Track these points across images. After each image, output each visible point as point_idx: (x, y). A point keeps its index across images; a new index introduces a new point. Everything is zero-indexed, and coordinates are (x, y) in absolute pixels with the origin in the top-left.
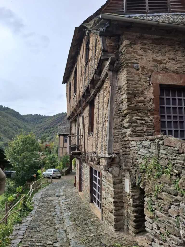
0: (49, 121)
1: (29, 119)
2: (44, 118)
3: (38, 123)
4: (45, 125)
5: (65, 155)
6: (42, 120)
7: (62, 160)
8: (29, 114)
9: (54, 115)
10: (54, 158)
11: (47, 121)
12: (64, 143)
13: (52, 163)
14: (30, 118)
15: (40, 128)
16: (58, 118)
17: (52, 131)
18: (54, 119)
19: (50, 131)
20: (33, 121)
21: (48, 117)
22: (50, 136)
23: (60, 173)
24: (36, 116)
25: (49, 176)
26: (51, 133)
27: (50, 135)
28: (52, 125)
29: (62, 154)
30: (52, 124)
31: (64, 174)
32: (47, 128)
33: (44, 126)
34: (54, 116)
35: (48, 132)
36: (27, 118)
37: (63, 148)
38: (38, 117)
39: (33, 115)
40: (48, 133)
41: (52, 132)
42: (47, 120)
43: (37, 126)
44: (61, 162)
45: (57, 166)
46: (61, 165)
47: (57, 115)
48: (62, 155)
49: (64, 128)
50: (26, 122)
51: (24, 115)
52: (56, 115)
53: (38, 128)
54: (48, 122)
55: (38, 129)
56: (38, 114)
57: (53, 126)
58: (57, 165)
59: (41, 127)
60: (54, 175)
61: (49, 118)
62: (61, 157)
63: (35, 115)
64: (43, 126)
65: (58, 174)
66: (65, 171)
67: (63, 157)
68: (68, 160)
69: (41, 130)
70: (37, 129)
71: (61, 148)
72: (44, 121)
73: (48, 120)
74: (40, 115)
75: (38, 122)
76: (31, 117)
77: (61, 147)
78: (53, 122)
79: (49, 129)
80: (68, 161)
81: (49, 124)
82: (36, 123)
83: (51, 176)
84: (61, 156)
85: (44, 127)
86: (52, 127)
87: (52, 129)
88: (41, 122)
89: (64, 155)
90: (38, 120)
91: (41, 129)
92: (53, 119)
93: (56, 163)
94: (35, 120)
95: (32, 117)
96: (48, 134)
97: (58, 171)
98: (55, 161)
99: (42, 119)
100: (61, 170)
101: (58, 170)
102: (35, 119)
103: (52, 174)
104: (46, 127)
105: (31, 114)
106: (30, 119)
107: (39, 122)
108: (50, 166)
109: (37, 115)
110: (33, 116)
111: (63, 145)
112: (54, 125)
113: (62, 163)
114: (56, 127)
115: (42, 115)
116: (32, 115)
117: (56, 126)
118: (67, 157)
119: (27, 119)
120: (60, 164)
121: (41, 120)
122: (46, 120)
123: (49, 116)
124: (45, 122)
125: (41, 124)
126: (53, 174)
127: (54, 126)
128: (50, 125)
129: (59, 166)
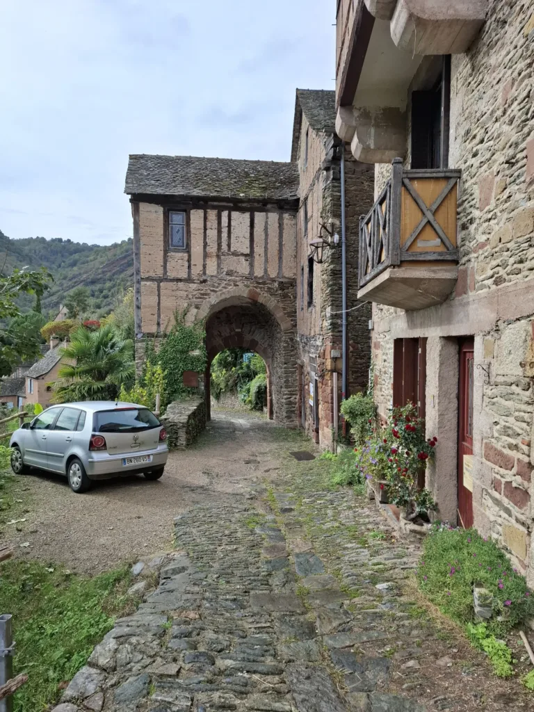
0: (99, 259)
1: (35, 252)
2: (84, 251)
3: (64, 267)
4: (86, 272)
5: (173, 322)
6: (76, 256)
7: (158, 350)
8: (34, 237)
9: (113, 243)
10: (112, 347)
11: (91, 261)
12: (166, 252)
13: (100, 372)
14: (37, 248)
15: (70, 280)
16: (127, 251)
17: (110, 291)
18: (115, 256)
19: (102, 292)
20: (47, 259)
21: (96, 249)
22: (102, 306)
23: (161, 440)
24: (57, 242)
25: (60, 467)
26: (106, 297)
27: (104, 303)
28: (109, 274)
29: (159, 316)
30: (110, 271)
31: (182, 439)
32: (93, 282)
33: (85, 276)
34: (115, 246)
35: (96, 293)
36: (27, 248)
37: (159, 280)
38: (64, 247)
39: (48, 239)
40: (98, 298)
41: (110, 293)
42: (92, 258)
43: (61, 274)
44: (154, 363)
45: (128, 389)
46: (151, 381)
47: (123, 242)
48: (158, 324)
49: (167, 166)
50: (24, 260)
51: (17, 241)
52: (120, 243)
53: (64, 281)
54: (97, 264)
55: (66, 283)
56: (64, 239)
57: (111, 276)
58: (129, 381)
59: (74, 277)
60: (97, 456)
61: (97, 251)
62: (150, 335)
63: (53, 240)
64: (80, 274)
65: (137, 444)
66: (184, 419)
67: (165, 336)
68: (196, 353)
69: (73, 287)
70: (61, 285)
71: (148, 279)
72: (84, 259)
73: (95, 259)
74: (69, 241)
75: (64, 262)
76: (42, 245)
77: (152, 274)
78: (112, 263)
79: (98, 286)
80: (197, 359)
81: (99, 268)
82: (60, 266)
83: (75, 467)
84: (154, 329)
85: (82, 279)
86: (110, 280)
87: (108, 284)
88: (74, 264)
89: (168, 325)
90: (62, 256)
91: (75, 282)
92: (110, 254)
93: (125, 374)
94: (54, 257)
95: (45, 245)
96: (98, 301)
97: (137, 418)
98: (114, 365)
99: (75, 253)
100: (157, 412)
101: (135, 413)
102: (55, 253)
103: (78, 451)
104: (91, 277)
105: (40, 236)
106: (37, 252)
107: (68, 261)
108: (90, 389)
109: (60, 240)
110: (49, 242)
111: (165, 267)
112: (114, 274)
113: (158, 369)
114: (122, 281)
115: (75, 241)
116: (43, 239)
117: (122, 276)
118: (188, 336)
119: (30, 250)
120: (148, 375)
121: (72, 257)
122: (89, 259)
123: (99, 246)
124: (87, 262)
125: (75, 268)
126: (95, 445)
127: (116, 276)
128: (103, 272)
129: (143, 385)
